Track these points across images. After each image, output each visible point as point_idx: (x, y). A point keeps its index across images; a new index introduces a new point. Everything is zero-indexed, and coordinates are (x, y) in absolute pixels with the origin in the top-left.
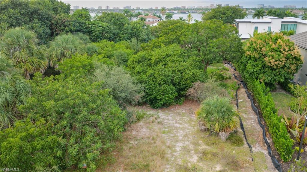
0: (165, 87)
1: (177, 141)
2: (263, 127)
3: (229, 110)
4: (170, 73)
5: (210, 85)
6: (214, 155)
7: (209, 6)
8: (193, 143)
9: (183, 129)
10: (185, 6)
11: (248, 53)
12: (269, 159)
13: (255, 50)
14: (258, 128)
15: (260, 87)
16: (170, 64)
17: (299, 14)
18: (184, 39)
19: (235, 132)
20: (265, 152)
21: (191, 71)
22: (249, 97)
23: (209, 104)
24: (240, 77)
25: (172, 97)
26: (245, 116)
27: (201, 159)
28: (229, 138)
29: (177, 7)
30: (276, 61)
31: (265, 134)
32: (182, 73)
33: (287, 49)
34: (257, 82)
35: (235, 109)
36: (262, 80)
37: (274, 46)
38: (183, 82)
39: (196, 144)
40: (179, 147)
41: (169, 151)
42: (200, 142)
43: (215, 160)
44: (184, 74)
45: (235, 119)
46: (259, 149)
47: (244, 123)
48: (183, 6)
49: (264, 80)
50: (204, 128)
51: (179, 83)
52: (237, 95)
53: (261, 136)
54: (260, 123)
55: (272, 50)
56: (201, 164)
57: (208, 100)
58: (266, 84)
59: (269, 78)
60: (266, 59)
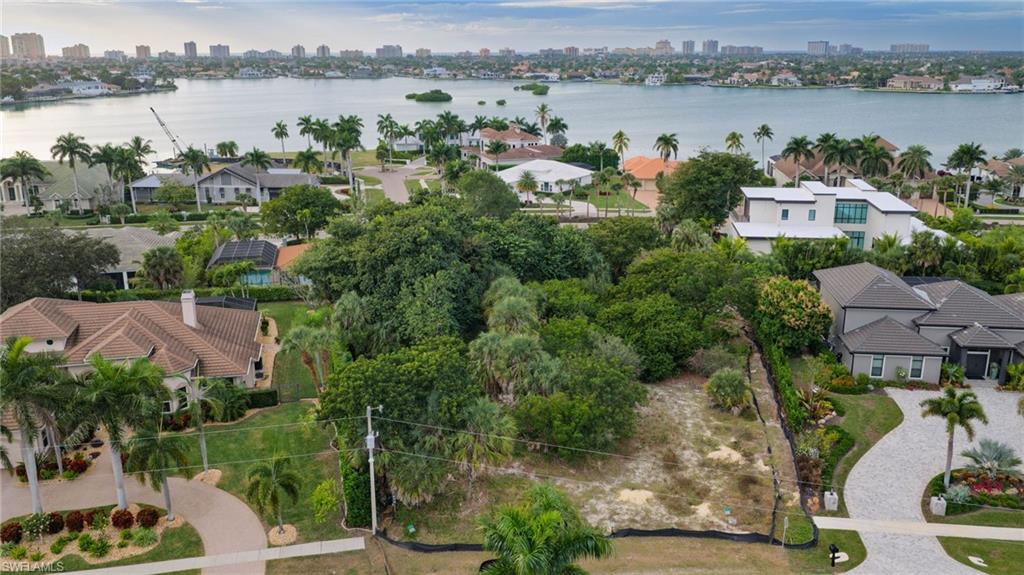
0: (660, 356)
1: (685, 419)
2: (777, 402)
3: (741, 383)
4: (666, 338)
5: (717, 354)
6: (728, 429)
7: (654, 47)
8: (703, 420)
9: (689, 406)
10: (576, 46)
11: (762, 307)
12: (782, 431)
13: (771, 304)
14: (774, 403)
15: (776, 353)
16: (663, 325)
17: (929, 87)
18: (675, 285)
19: (748, 407)
20: (779, 426)
21: (690, 335)
22: (765, 367)
23: (719, 378)
24: (753, 333)
25: (669, 368)
26: (758, 390)
27: (715, 433)
28: (742, 414)
29: (551, 49)
30: (797, 320)
31: (779, 410)
32: (679, 337)
33: (810, 305)
34: (774, 347)
35: (747, 383)
36: (780, 344)
37: (794, 300)
38: (680, 349)
39: (707, 421)
40: (689, 423)
41: (681, 428)
42: (711, 418)
43: (730, 434)
44: (682, 339)
45: (748, 392)
46: (773, 424)
47: (758, 399)
48: (570, 46)
49: (783, 344)
50: (713, 404)
51: (676, 349)
52: (748, 364)
53: (775, 412)
54: (776, 397)
55: (792, 306)
56: (715, 438)
57: (717, 373)
58: (786, 349)
59: (790, 341)
60: (785, 317)
